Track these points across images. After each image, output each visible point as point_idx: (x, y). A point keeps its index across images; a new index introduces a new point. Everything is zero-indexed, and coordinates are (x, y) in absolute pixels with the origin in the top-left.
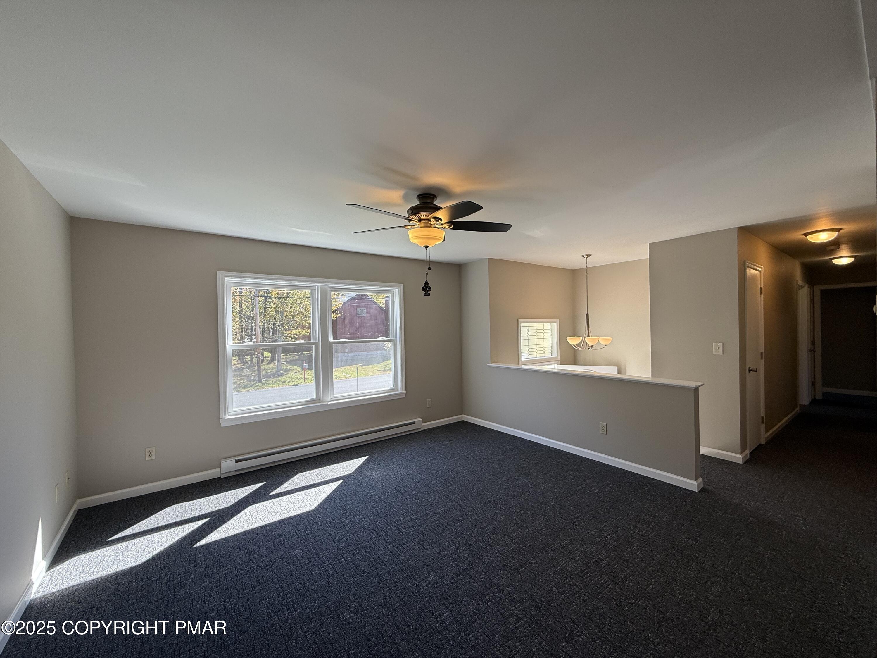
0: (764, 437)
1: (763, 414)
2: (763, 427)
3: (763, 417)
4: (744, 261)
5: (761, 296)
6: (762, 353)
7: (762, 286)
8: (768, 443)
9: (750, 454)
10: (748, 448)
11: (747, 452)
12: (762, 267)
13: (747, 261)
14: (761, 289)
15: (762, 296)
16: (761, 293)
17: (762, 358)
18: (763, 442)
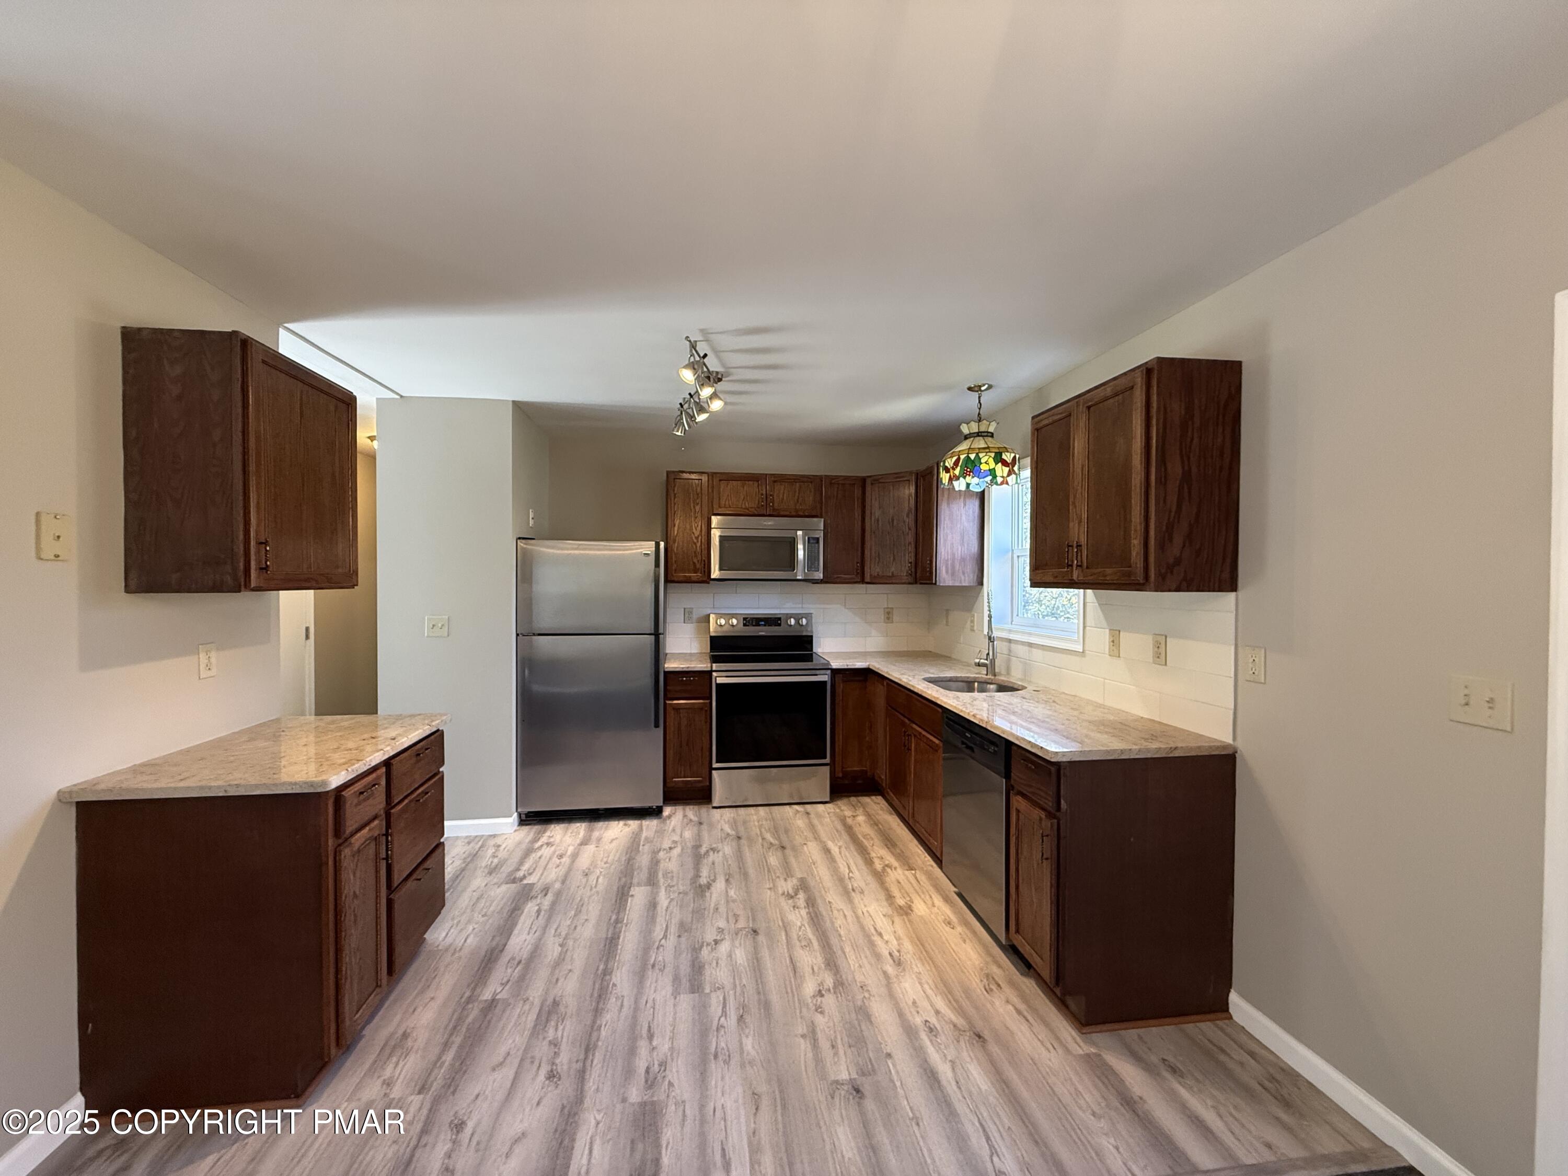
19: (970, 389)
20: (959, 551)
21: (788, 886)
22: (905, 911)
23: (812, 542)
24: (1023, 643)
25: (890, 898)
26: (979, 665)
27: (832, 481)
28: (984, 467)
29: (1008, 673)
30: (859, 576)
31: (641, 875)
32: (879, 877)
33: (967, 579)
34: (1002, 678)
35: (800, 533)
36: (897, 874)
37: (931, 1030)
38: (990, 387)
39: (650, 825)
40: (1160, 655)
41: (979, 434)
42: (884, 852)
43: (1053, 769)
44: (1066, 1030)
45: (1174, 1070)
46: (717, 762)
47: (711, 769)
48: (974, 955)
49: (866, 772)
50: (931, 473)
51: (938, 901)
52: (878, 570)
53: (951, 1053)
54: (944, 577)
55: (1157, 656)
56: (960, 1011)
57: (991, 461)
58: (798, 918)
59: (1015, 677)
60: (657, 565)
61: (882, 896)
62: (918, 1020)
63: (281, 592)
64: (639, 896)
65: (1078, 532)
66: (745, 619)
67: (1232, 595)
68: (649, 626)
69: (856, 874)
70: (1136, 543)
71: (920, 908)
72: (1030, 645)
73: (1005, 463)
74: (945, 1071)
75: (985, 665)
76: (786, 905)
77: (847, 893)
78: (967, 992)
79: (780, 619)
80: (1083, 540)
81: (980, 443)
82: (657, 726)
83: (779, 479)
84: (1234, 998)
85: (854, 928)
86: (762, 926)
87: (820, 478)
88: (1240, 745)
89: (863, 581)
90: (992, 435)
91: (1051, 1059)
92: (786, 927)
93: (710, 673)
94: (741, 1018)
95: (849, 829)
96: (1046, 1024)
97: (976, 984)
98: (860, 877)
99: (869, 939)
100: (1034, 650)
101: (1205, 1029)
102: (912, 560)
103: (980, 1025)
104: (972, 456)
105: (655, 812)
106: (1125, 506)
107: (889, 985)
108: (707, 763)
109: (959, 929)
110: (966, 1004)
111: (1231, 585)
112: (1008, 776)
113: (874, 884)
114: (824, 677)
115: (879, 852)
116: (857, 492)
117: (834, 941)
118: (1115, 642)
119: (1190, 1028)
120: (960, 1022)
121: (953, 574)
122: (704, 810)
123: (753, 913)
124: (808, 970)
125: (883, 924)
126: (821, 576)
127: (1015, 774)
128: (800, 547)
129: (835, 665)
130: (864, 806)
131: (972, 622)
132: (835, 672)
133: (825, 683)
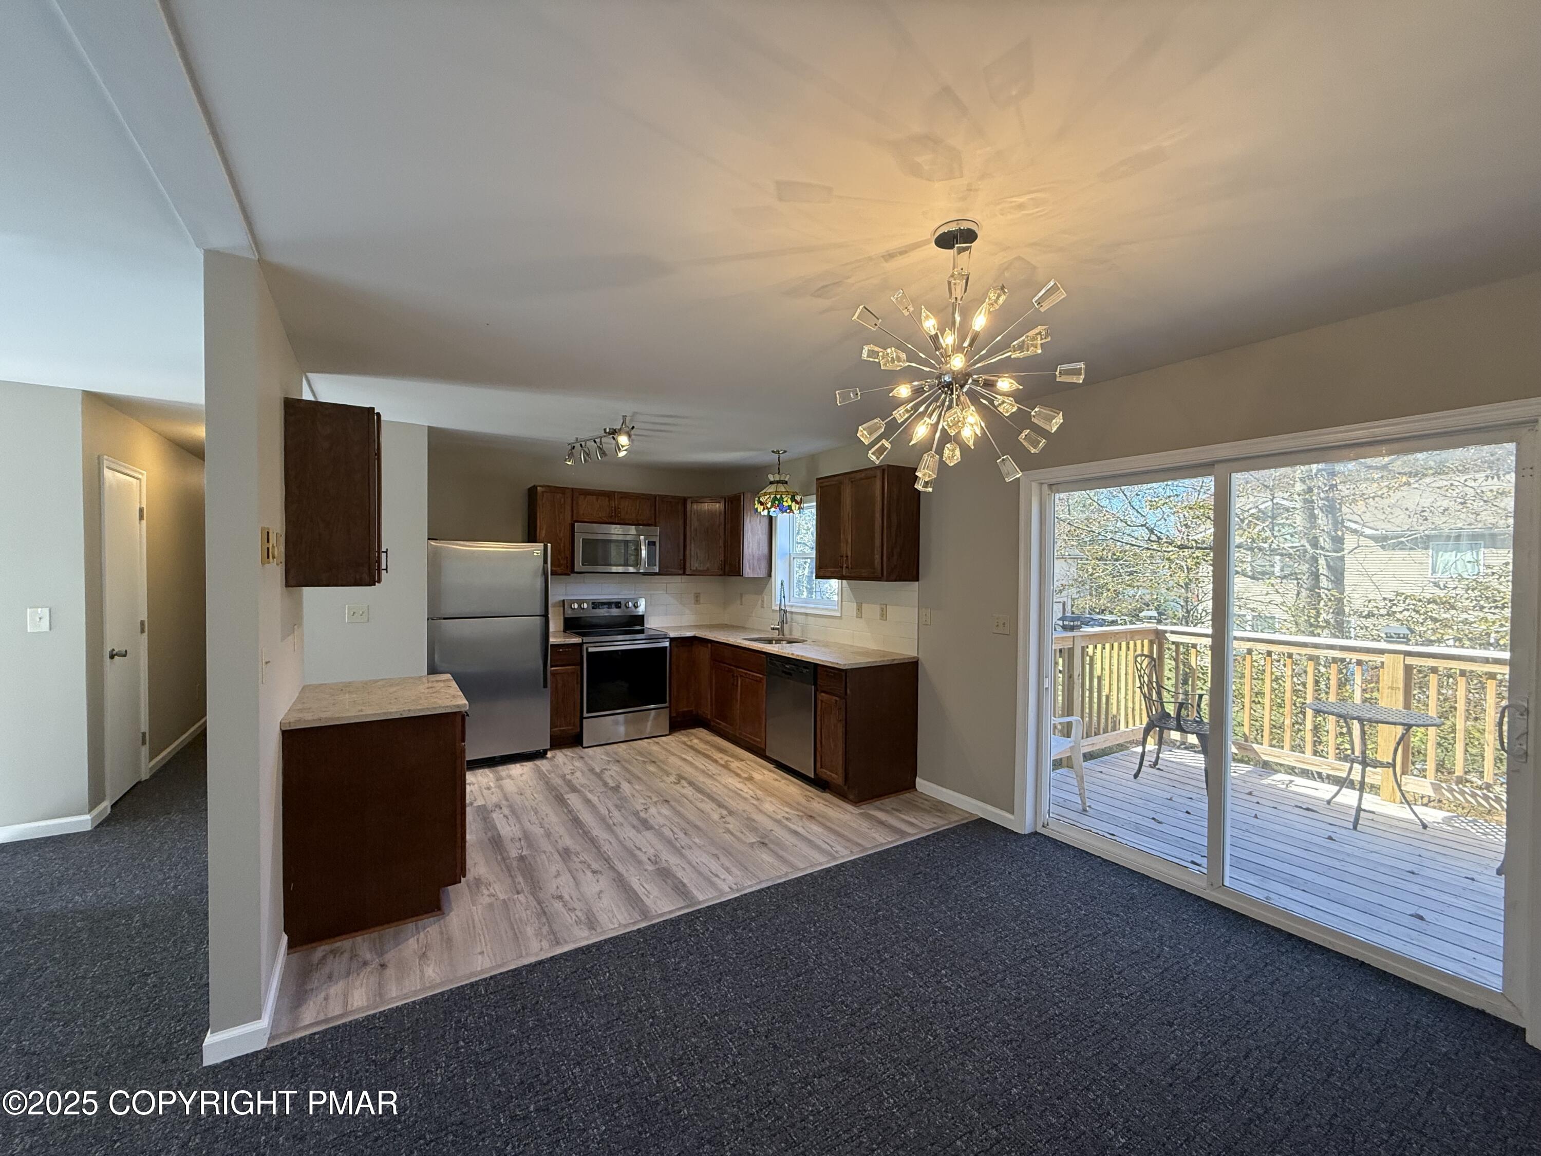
0: (145, 769)
1: (144, 727)
2: (145, 751)
3: (144, 734)
4: (99, 457)
5: (140, 523)
6: (142, 623)
7: (144, 505)
8: (154, 776)
9: (112, 807)
10: (108, 797)
11: (105, 806)
12: (145, 472)
13: (105, 457)
14: (141, 510)
15: (144, 522)
16: (141, 517)
17: (142, 631)
18: (145, 775)
19: (773, 452)
20: (757, 553)
21: (672, 778)
22: (750, 779)
23: (651, 544)
24: (801, 614)
25: (738, 775)
26: (773, 629)
27: (663, 498)
28: (785, 504)
29: (791, 634)
30: (682, 569)
31: (564, 789)
32: (726, 767)
33: (762, 573)
34: (788, 636)
35: (642, 537)
36: (735, 765)
37: (787, 819)
38: (785, 452)
39: (543, 764)
40: (883, 615)
41: (778, 482)
42: (721, 755)
43: (843, 674)
44: (849, 807)
45: (897, 810)
46: (588, 712)
47: (582, 718)
48: (794, 789)
49: (692, 711)
50: (739, 500)
51: (766, 772)
52: (697, 565)
53: (801, 824)
54: (748, 572)
55: (882, 615)
56: (798, 810)
57: (789, 501)
58: (689, 791)
59: (796, 635)
60: (545, 562)
61: (732, 774)
62: (779, 817)
63: (305, 589)
64: (573, 800)
65: (846, 549)
66: (593, 603)
67: (917, 583)
68: (538, 609)
69: (711, 767)
70: (877, 557)
71: (757, 776)
72: (806, 614)
73: (797, 503)
74: (800, 830)
75: (777, 629)
76: (678, 787)
77: (711, 777)
78: (798, 804)
79: (620, 603)
80: (849, 554)
81: (782, 488)
82: (545, 686)
83: (624, 496)
84: (918, 780)
85: (726, 791)
86: (668, 798)
87: (655, 497)
88: (920, 656)
89: (684, 574)
90: (786, 483)
91: (846, 817)
92: (683, 796)
93: (581, 645)
94: (686, 834)
95: (692, 747)
96: (840, 807)
97: (803, 801)
98: (712, 768)
99: (737, 794)
100: (810, 618)
101: (907, 796)
102: (723, 558)
103: (810, 813)
104: (778, 497)
105: (540, 755)
106: (872, 538)
107: (757, 808)
108: (578, 714)
109: (783, 781)
110: (800, 807)
111: (916, 579)
112: (815, 684)
113: (725, 771)
114: (667, 644)
115: (717, 755)
116: (680, 507)
117: (716, 797)
118: (859, 609)
119: (901, 797)
120: (800, 814)
121: (753, 569)
122: (578, 750)
123: (659, 793)
124: (710, 811)
125: (740, 786)
126: (657, 571)
127: (819, 682)
128: (643, 547)
129: (672, 634)
130: (692, 734)
131: (763, 601)
132: (672, 640)
133: (666, 647)
